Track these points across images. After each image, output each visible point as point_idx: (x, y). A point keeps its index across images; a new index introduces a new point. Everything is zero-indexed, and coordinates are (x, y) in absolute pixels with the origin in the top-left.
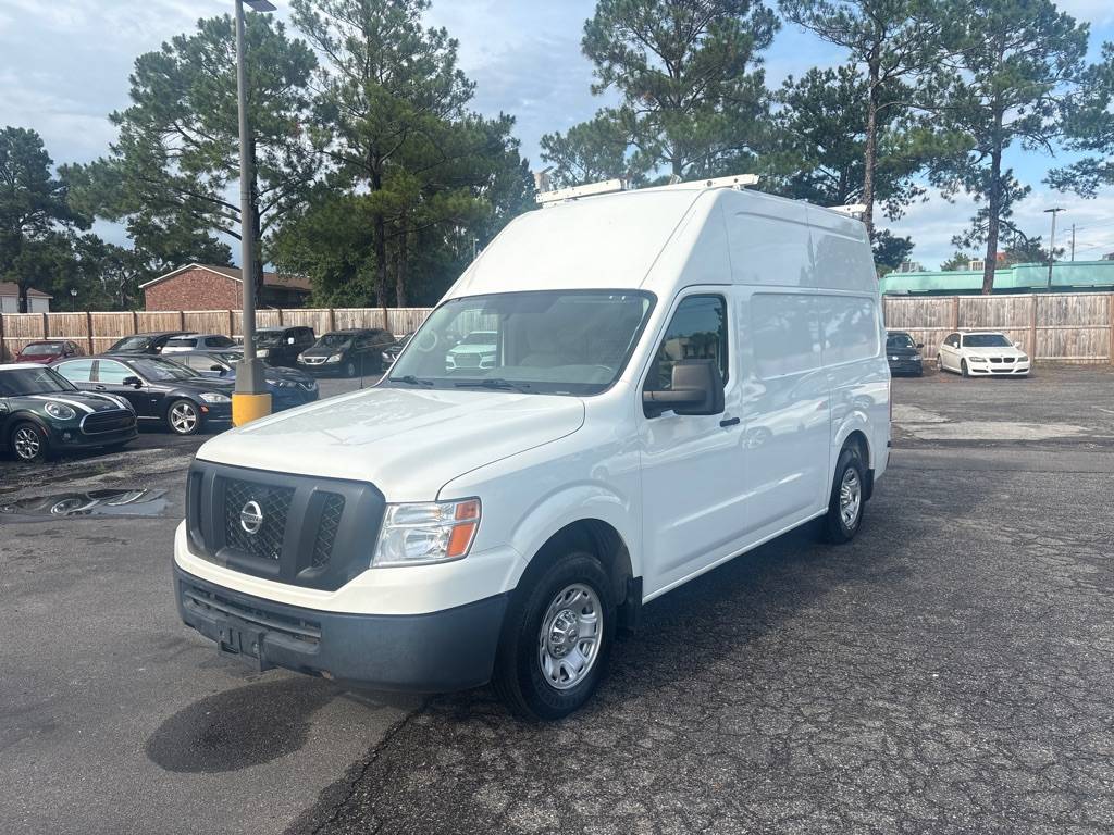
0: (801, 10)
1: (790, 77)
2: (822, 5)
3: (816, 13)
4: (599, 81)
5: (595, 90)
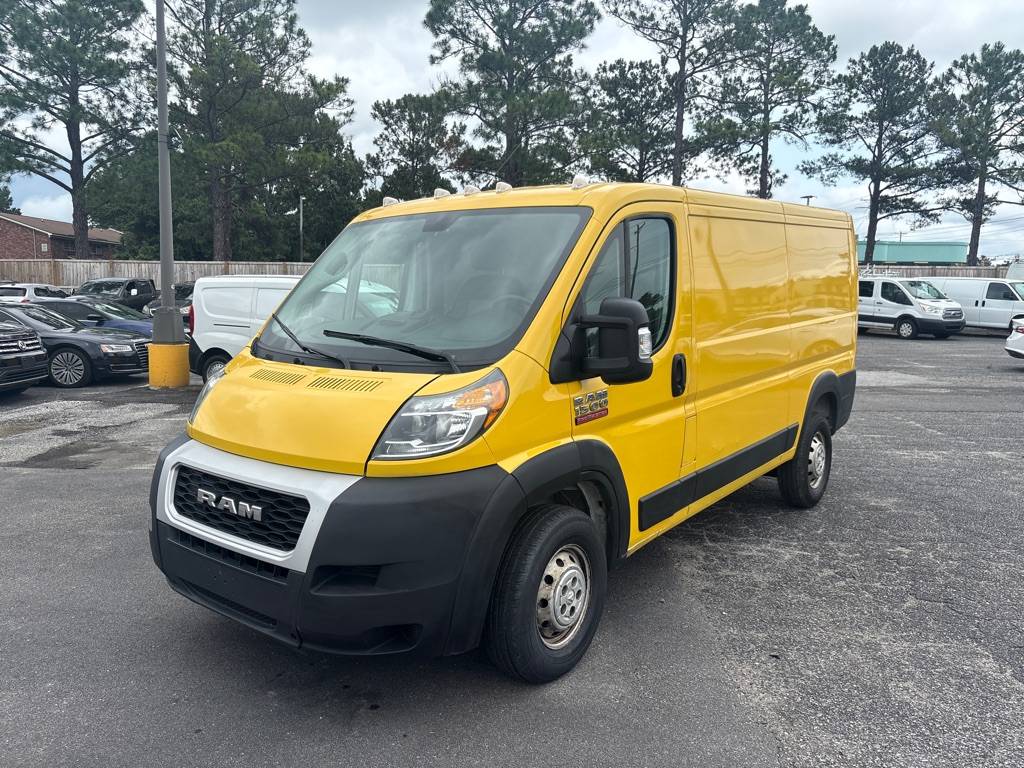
0: (620, 7)
1: (605, 63)
2: (638, 3)
3: (633, 9)
4: (437, 53)
5: (433, 60)
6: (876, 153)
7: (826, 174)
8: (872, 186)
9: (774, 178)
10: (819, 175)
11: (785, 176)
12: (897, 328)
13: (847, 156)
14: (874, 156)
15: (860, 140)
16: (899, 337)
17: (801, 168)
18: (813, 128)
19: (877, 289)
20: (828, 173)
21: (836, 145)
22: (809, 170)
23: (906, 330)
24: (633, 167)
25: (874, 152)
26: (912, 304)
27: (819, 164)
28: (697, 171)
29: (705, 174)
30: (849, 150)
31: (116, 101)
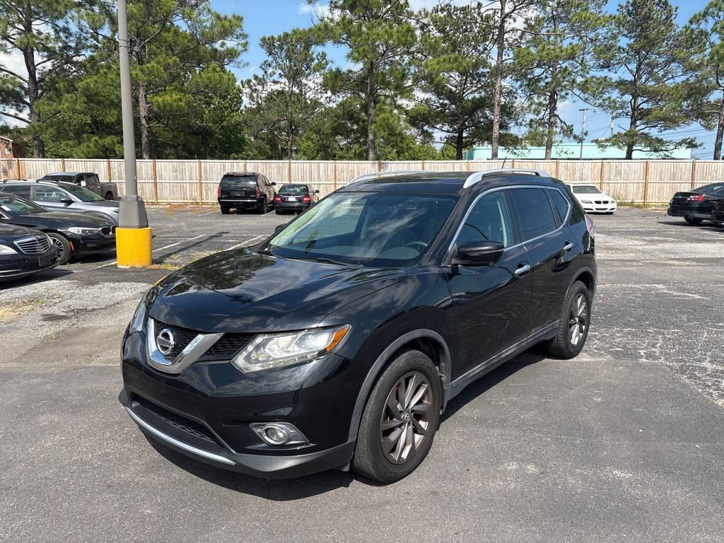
13: (614, 78)
15: (624, 66)
21: (606, 70)
25: (634, 75)
30: (615, 73)
31: (61, 34)
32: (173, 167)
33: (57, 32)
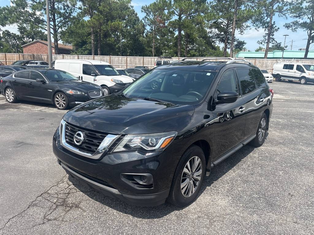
6: (311, 20)
7: (294, 28)
8: (309, 31)
9: (274, 29)
10: (291, 28)
11: (278, 28)
12: (300, 80)
13: (301, 21)
14: (310, 21)
15: (306, 15)
16: (300, 83)
17: (285, 26)
18: (289, 12)
19: (295, 67)
20: (294, 27)
21: (298, 18)
22: (287, 26)
23: (303, 81)
24: (225, 26)
25: (310, 19)
26: (305, 73)
27: (291, 24)
28: (247, 27)
29: (250, 28)
30: (302, 19)
31: (66, 7)
32: (100, 58)
33: (64, 6)
